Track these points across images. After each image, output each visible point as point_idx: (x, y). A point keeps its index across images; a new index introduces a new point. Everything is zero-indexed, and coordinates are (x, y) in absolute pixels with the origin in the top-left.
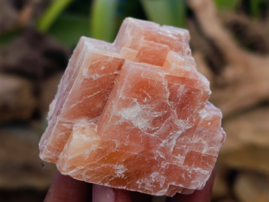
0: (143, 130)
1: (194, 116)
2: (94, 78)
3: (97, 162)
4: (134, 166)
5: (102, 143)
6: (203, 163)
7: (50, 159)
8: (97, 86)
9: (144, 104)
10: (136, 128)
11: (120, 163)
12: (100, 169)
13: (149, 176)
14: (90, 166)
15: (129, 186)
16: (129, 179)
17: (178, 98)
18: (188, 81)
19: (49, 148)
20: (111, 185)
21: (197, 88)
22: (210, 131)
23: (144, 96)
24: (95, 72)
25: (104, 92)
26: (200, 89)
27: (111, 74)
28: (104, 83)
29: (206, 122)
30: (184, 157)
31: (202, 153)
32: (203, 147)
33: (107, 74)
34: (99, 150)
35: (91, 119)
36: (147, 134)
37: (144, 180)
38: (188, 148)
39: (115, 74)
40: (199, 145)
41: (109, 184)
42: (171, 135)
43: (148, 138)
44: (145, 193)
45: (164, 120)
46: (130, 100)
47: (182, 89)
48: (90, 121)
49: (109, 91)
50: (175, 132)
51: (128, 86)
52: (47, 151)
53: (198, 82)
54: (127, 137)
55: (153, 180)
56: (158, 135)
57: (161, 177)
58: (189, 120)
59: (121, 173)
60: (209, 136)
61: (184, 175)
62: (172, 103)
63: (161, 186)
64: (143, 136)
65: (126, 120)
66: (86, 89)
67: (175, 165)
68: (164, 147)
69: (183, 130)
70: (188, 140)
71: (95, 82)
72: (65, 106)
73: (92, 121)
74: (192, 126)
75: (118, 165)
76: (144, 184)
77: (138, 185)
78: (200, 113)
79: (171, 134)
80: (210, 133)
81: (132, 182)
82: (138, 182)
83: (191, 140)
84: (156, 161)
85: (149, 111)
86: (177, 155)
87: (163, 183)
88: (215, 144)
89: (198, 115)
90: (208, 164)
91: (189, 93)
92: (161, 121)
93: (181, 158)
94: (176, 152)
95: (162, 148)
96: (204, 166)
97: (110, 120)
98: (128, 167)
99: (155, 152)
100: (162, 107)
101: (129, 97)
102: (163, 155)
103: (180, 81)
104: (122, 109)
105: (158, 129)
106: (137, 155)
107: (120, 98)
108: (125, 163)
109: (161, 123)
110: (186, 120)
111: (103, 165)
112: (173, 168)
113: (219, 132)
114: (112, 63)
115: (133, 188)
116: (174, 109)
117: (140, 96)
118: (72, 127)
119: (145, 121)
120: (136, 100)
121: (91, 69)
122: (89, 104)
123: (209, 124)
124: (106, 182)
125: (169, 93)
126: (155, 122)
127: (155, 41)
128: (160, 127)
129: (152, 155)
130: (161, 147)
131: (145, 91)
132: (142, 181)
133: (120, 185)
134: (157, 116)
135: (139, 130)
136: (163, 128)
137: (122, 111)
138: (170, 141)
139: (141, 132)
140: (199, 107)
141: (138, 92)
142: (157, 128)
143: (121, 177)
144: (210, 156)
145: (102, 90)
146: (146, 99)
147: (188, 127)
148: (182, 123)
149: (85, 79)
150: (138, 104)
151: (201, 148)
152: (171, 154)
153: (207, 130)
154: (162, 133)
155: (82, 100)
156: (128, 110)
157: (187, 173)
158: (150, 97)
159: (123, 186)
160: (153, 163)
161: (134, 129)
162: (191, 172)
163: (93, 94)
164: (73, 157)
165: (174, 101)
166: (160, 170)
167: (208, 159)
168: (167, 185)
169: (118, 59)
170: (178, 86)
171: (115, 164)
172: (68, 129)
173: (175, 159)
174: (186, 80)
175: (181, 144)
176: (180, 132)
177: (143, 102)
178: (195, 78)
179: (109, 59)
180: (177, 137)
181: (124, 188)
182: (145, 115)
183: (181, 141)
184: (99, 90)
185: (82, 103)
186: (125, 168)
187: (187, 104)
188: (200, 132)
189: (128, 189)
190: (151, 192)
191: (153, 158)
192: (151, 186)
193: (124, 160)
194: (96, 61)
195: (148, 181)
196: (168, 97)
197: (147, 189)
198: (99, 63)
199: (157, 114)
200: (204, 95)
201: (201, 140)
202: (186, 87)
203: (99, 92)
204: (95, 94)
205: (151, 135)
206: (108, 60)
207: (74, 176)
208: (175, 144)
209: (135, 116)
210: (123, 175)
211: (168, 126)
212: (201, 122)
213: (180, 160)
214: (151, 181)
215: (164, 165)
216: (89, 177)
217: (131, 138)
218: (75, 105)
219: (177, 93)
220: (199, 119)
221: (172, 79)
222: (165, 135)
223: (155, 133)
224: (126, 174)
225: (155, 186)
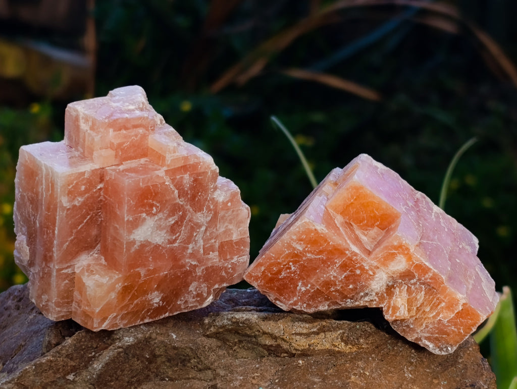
0: (164, 244)
1: (210, 202)
2: (77, 204)
3: (128, 301)
4: (169, 288)
5: (126, 279)
6: (237, 249)
7: (63, 317)
8: (84, 211)
9: (154, 215)
10: (156, 246)
11: (153, 291)
12: (134, 307)
13: (188, 290)
14: (122, 309)
15: (171, 311)
16: (168, 304)
17: (187, 191)
18: (190, 167)
19: (58, 304)
20: (152, 318)
21: (202, 170)
22: (233, 211)
23: (152, 206)
24: (76, 197)
25: (94, 214)
26: (207, 171)
27: (94, 191)
28: (90, 204)
29: (225, 204)
30: (217, 253)
31: (233, 239)
32: (232, 232)
33: (90, 193)
34: (125, 287)
35: (91, 252)
36: (169, 247)
37: (184, 298)
38: (218, 241)
39: (99, 189)
40: (227, 232)
41: (150, 318)
42: (196, 236)
43: (172, 250)
44: (191, 310)
45: (182, 222)
46: (138, 217)
47: (187, 179)
48: (91, 253)
49: (99, 211)
50: (198, 230)
51: (131, 203)
52: (57, 309)
53: (201, 164)
54: (150, 259)
55: (194, 293)
56: (181, 242)
57: (202, 286)
58: (206, 209)
59: (158, 301)
60: (234, 218)
61: (224, 272)
62: (183, 199)
63: (205, 295)
64: (166, 251)
65: (141, 241)
66: (73, 220)
67: (211, 266)
68: (193, 251)
69: (206, 224)
70: (213, 232)
71: (80, 207)
72: (57, 250)
73: (93, 253)
74: (211, 215)
75: (151, 293)
76: (186, 302)
77: (180, 305)
78: (215, 196)
79: (195, 234)
80: (234, 213)
81: (173, 305)
82: (179, 303)
83: (217, 230)
84: (190, 271)
85: (162, 220)
86: (209, 254)
87: (206, 291)
88: (243, 223)
89: (214, 200)
90: (242, 248)
91: (195, 180)
92: (180, 225)
93: (214, 256)
94: (207, 251)
95: (191, 254)
96: (239, 252)
97: (125, 250)
98: (162, 291)
99: (185, 261)
100: (175, 209)
101: (136, 215)
102: (195, 262)
103: (182, 171)
104: (133, 231)
105: (179, 236)
106: (167, 274)
107: (127, 220)
108: (157, 289)
109: (180, 227)
110: (203, 211)
111: (135, 302)
112: (210, 270)
113: (243, 209)
114: (91, 178)
115: (177, 311)
116: (187, 205)
117: (147, 208)
118: (74, 270)
119: (163, 233)
120: (144, 215)
121: (70, 196)
122: (83, 235)
123: (229, 204)
124: (145, 318)
125: (176, 192)
126: (173, 229)
127: (126, 128)
128: (180, 233)
129: (183, 266)
130: (189, 253)
131: (151, 201)
132: (182, 299)
133: (161, 315)
134: (173, 222)
135: (160, 245)
136: (183, 232)
137: (134, 233)
138: (196, 242)
139: (162, 247)
140: (212, 190)
141: (143, 205)
142: (177, 235)
143: (159, 305)
144: (241, 239)
145: (92, 213)
146: (154, 208)
147: (209, 218)
148: (201, 217)
149: (68, 210)
150: (148, 218)
151: (231, 235)
152: (203, 256)
153: (230, 212)
154: (185, 238)
155: (73, 234)
156: (140, 229)
157: (226, 269)
158: (158, 205)
159: (165, 314)
160: (187, 274)
161: (154, 247)
162: (230, 266)
163: (83, 223)
164: (100, 308)
165: (183, 197)
166: (197, 279)
167: (240, 242)
168: (210, 291)
169: (96, 170)
170: (182, 177)
171: (148, 295)
172: (70, 274)
173: (208, 259)
174: (188, 166)
175: (208, 241)
176: (203, 229)
177: (152, 214)
178: (196, 161)
179: (86, 174)
180: (202, 235)
181: (167, 315)
182: (160, 226)
183: (207, 236)
184: (88, 215)
185: (74, 238)
186: (160, 293)
187: (198, 193)
188: (223, 217)
189: (171, 315)
190: (196, 306)
191: (185, 269)
192: (194, 300)
193: (156, 286)
194: (72, 184)
195: (189, 296)
196: (177, 196)
197: (192, 305)
198: (77, 184)
199: (172, 221)
200: (213, 175)
201: (227, 226)
202: (190, 175)
203: (89, 217)
204: (85, 221)
205: (174, 245)
206: (86, 177)
207: (109, 328)
208: (202, 244)
209: (149, 233)
210: (161, 302)
211: (189, 227)
212: (220, 207)
213: (214, 258)
214: (192, 295)
215: (199, 272)
216: (125, 322)
217: (154, 259)
218: (67, 244)
219: (183, 186)
220: (216, 204)
221: (172, 172)
222: (189, 239)
223: (178, 241)
224: (163, 299)
225: (199, 299)
